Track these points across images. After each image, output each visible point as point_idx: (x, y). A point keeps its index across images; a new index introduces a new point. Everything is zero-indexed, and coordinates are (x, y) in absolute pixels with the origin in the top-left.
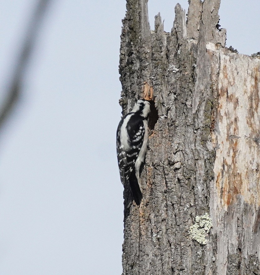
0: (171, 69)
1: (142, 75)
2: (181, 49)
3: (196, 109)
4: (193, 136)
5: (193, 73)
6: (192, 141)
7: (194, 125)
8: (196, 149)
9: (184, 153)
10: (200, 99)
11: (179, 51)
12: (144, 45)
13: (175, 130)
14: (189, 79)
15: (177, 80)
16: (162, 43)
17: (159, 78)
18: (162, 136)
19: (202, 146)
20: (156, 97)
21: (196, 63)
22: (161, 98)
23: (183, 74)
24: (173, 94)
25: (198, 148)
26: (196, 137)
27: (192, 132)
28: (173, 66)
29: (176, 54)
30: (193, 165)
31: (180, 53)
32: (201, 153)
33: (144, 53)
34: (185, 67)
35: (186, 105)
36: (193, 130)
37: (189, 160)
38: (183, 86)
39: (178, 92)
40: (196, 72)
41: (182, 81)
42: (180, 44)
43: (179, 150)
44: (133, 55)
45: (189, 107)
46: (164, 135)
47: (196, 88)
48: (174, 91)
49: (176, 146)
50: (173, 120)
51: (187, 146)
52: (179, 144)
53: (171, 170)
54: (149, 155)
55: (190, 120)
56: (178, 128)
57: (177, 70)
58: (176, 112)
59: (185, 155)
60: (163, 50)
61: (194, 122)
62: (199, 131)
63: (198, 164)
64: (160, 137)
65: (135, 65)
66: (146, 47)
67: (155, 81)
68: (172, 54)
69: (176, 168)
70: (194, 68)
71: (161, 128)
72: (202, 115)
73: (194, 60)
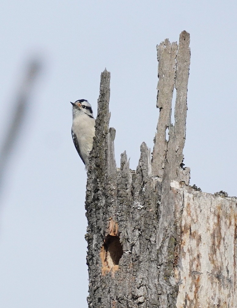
0: (136, 206)
1: (107, 211)
2: (146, 187)
3: (160, 245)
4: (156, 271)
5: (157, 211)
6: (155, 276)
7: (157, 260)
8: (159, 284)
9: (147, 287)
10: (164, 235)
11: (144, 189)
12: (109, 183)
13: (139, 265)
14: (154, 216)
15: (142, 216)
16: (128, 181)
17: (124, 214)
18: (126, 271)
19: (165, 281)
20: (121, 232)
21: (160, 200)
22: (126, 234)
23: (148, 210)
24: (137, 230)
25: (161, 283)
26: (159, 272)
27: (156, 268)
28: (138, 202)
29: (141, 192)
30: (156, 300)
31: (145, 191)
32: (164, 288)
33: (110, 189)
34: (150, 204)
35: (150, 241)
36: (156, 266)
37: (152, 295)
38: (148, 222)
39: (143, 228)
40: (161, 209)
41: (147, 218)
42: (145, 182)
43: (143, 285)
44: (99, 192)
45: (153, 243)
46: (128, 270)
47: (160, 225)
48: (139, 227)
49: (140, 281)
50: (137, 256)
51: (150, 280)
52: (143, 279)
53: (134, 304)
54: (113, 289)
55: (154, 256)
56: (142, 263)
57: (142, 207)
58: (140, 248)
59: (149, 290)
60: (129, 187)
61: (158, 257)
62: (162, 267)
63: (161, 299)
64: (124, 271)
65: (101, 201)
66: (111, 184)
67: (120, 217)
68: (137, 191)
69: (139, 302)
70: (158, 205)
71: (126, 263)
72: (165, 251)
73: (158, 198)
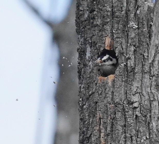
0: (131, 26)
1: (104, 29)
2: (140, 10)
3: (152, 59)
4: (149, 81)
5: (150, 30)
6: (148, 85)
7: (150, 72)
8: (151, 92)
9: (141, 95)
10: (155, 51)
11: (138, 12)
12: (106, 5)
13: (134, 76)
14: (147, 34)
15: (137, 35)
16: (123, 4)
17: (120, 32)
18: (122, 80)
19: (156, 90)
20: (117, 47)
21: (152, 22)
22: (121, 49)
23: (142, 30)
24: (133, 46)
25: (153, 91)
26: (152, 82)
27: (148, 78)
28: (133, 23)
29: (135, 14)
30: (149, 105)
31: (140, 13)
32: (156, 96)
33: (106, 11)
34: (144, 25)
35: (144, 56)
36: (149, 77)
37: (145, 101)
38: (142, 39)
39: (137, 44)
40: (153, 29)
41: (141, 36)
42: (140, 6)
43: (137, 92)
44: (95, 13)
45: (146, 57)
46: (123, 79)
47: (152, 42)
48: (134, 44)
49: (135, 89)
50: (133, 68)
51: (144, 89)
52: (138, 87)
53: (130, 108)
54: (110, 95)
55: (147, 68)
56: (137, 74)
57: (137, 27)
58: (135, 61)
59: (142, 97)
60: (124, 10)
61: (150, 70)
62: (154, 78)
63: (153, 104)
64: (120, 80)
65: (97, 20)
66: (107, 6)
67: (116, 35)
68: (133, 13)
69: (135, 107)
70: (151, 25)
71: (121, 74)
72: (156, 64)
73: (151, 19)
